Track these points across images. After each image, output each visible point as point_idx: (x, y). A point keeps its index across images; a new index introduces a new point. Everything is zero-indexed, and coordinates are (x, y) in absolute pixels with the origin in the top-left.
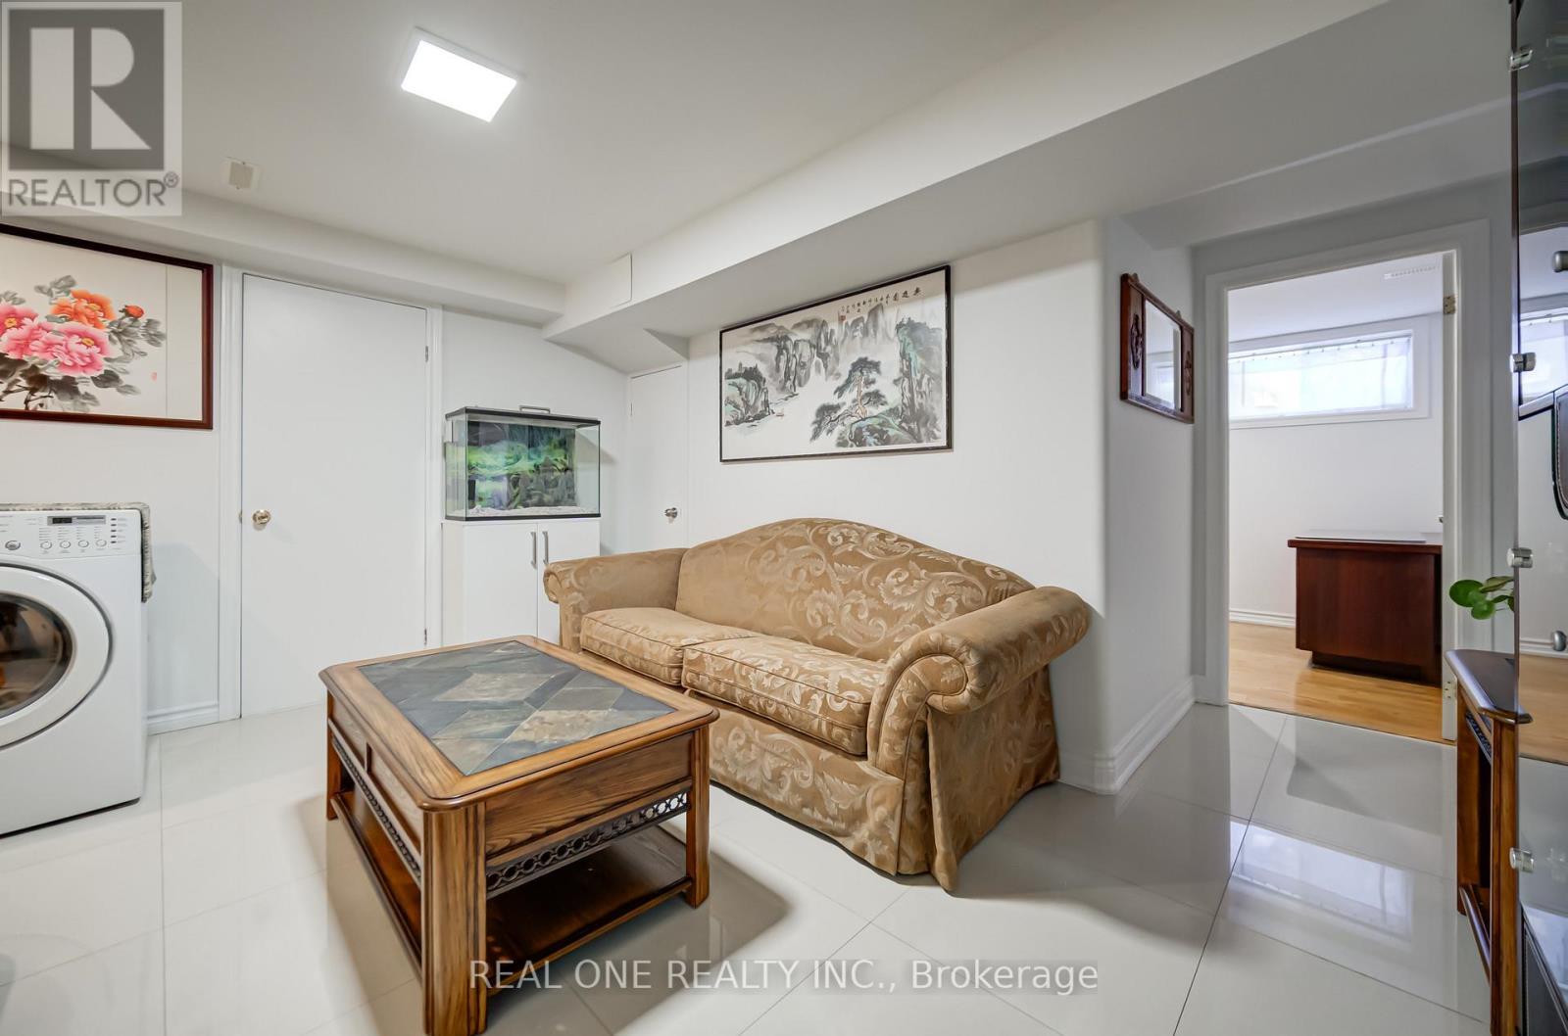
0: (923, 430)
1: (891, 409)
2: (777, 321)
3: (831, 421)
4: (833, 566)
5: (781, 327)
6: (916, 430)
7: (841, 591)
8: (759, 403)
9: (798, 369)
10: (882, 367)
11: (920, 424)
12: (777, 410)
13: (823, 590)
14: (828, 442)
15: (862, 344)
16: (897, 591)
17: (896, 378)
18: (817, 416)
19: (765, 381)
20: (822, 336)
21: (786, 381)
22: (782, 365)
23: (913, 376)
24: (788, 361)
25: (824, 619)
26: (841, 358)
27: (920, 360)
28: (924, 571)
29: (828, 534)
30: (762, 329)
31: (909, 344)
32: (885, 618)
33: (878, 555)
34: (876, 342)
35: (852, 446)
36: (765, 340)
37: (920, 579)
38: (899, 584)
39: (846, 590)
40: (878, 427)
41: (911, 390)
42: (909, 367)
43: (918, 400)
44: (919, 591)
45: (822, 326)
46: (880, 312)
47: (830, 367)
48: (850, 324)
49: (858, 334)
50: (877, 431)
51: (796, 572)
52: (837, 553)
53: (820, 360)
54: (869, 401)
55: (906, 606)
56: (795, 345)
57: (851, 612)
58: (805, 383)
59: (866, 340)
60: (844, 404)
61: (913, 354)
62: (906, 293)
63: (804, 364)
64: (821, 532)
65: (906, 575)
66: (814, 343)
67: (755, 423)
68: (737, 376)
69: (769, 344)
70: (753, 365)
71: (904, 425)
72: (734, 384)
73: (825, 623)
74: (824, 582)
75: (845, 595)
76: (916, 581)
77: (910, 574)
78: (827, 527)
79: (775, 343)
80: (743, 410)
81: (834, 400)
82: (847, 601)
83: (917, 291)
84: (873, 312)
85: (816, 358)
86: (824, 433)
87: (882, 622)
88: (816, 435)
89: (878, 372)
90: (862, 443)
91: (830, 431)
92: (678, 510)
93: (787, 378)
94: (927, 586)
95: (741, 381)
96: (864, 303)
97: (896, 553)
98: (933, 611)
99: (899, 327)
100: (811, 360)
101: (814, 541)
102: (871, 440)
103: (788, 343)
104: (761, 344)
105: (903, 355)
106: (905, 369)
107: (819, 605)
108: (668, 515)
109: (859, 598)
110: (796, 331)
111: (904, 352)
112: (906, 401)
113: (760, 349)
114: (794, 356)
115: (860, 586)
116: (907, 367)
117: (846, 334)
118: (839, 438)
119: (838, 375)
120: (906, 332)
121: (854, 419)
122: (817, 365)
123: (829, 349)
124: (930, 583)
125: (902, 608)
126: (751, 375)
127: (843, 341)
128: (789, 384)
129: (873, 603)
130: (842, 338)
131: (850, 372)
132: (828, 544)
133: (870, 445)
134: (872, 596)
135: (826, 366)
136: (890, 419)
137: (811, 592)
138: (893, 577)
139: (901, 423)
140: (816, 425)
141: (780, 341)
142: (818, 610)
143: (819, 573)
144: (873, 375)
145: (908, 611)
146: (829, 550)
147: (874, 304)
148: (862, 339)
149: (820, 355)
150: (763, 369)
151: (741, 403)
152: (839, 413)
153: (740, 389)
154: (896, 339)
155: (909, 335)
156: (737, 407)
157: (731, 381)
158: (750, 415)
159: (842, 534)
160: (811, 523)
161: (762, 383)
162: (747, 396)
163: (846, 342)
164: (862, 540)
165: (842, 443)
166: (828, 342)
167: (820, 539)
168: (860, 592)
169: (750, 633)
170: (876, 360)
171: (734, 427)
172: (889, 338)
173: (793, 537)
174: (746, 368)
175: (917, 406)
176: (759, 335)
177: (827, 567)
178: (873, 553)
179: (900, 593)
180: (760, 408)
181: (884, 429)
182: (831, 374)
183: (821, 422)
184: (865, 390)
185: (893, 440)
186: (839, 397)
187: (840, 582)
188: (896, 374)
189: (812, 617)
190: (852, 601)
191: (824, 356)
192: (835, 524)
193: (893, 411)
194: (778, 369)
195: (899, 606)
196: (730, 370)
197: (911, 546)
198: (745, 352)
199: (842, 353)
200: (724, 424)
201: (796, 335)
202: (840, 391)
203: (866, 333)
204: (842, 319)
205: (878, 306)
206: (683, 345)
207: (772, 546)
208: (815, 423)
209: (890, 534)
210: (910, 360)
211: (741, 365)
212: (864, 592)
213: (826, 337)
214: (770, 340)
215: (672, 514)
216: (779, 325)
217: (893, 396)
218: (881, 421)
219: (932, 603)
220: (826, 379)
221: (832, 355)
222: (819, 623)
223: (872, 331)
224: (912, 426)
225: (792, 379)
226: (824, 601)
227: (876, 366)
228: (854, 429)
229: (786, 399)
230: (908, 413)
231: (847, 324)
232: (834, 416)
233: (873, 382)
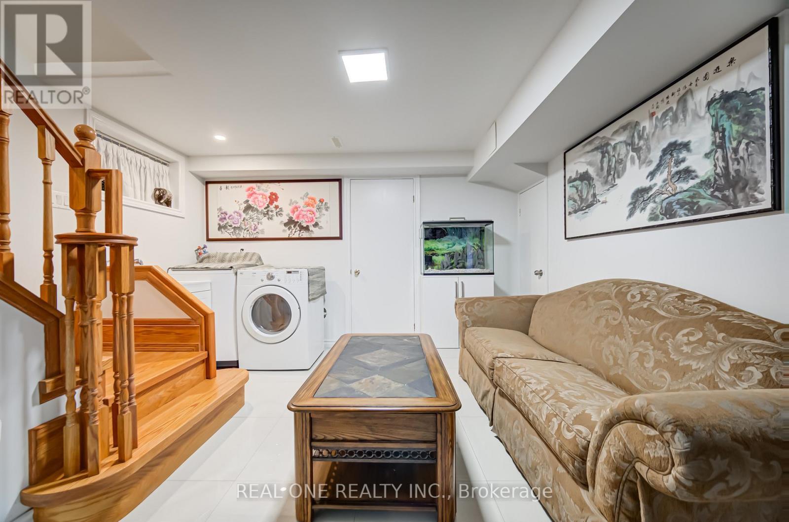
0: (740, 196)
1: (702, 181)
2: (600, 134)
3: (644, 201)
4: (627, 319)
5: (604, 137)
6: (732, 197)
7: (631, 339)
8: (590, 196)
9: (617, 165)
10: (692, 146)
11: (737, 190)
12: (602, 199)
13: (617, 336)
14: (641, 218)
15: (671, 131)
16: (685, 349)
17: (708, 151)
18: (633, 198)
19: (593, 179)
20: (636, 134)
21: (608, 176)
22: (605, 165)
23: (728, 144)
24: (609, 161)
25: (615, 359)
26: (652, 147)
27: (735, 127)
28: (723, 334)
29: (629, 292)
30: (590, 143)
31: (722, 116)
32: (669, 370)
33: (673, 314)
34: (685, 126)
35: (662, 219)
36: (593, 150)
37: (715, 342)
38: (689, 343)
39: (636, 339)
40: (689, 200)
41: (725, 159)
42: (723, 138)
43: (733, 167)
44: (713, 353)
45: (636, 125)
46: (689, 98)
47: (643, 157)
48: (659, 117)
49: (669, 122)
50: (686, 203)
51: (598, 318)
52: (633, 307)
53: (634, 154)
54: (679, 178)
55: (694, 365)
56: (614, 148)
57: (638, 358)
58: (623, 174)
59: (676, 126)
60: (655, 185)
61: (726, 125)
62: (718, 68)
63: (622, 160)
64: (623, 290)
65: (700, 335)
66: (629, 141)
67: (587, 210)
68: (575, 180)
69: (595, 152)
70: (585, 170)
71: (716, 193)
72: (573, 186)
73: (616, 363)
74: (618, 330)
75: (634, 344)
76: (710, 343)
77: (704, 335)
78: (629, 287)
79: (600, 150)
80: (579, 203)
81: (646, 184)
82: (635, 349)
83: (732, 61)
84: (683, 100)
85: (631, 153)
86: (638, 211)
87: (666, 374)
88: (631, 214)
89: (689, 150)
90: (672, 216)
91: (643, 209)
92: (543, 272)
93: (609, 174)
94: (723, 350)
95: (578, 183)
96: (673, 95)
97: (692, 314)
98: (727, 376)
99: (709, 104)
100: (626, 156)
101: (616, 297)
102: (681, 212)
103: (609, 148)
104: (590, 154)
105: (715, 128)
106: (718, 140)
107: (613, 348)
108: (536, 274)
109: (648, 349)
110: (614, 137)
111: (717, 125)
112: (719, 171)
113: (589, 158)
114: (614, 156)
115: (648, 338)
116: (720, 138)
117: (656, 126)
118: (651, 214)
119: (651, 162)
120: (718, 106)
121: (665, 196)
122: (632, 159)
123: (642, 143)
124: (726, 348)
125: (689, 366)
126: (585, 177)
127: (654, 133)
128: (610, 178)
129: (660, 355)
130: (653, 130)
131: (661, 157)
132: (627, 300)
133: (680, 217)
134: (659, 349)
135: (639, 158)
136: (701, 191)
137: (607, 336)
138: (684, 335)
139: (713, 192)
140: (632, 206)
141: (603, 149)
142: (611, 351)
143: (616, 322)
144: (683, 154)
145: (696, 370)
146: (627, 305)
147: (682, 92)
148: (671, 126)
149: (634, 150)
150: (592, 172)
151: (577, 198)
152: (651, 193)
153: (577, 189)
154: (708, 115)
155: (722, 108)
156: (575, 201)
157: (571, 184)
158: (585, 205)
159: (641, 293)
160: (617, 283)
161: (591, 181)
162: (581, 193)
163: (657, 133)
164: (659, 299)
165: (654, 217)
166: (640, 138)
167: (621, 295)
168: (648, 343)
169: (563, 359)
170: (686, 140)
171: (574, 215)
172: (700, 117)
173: (601, 292)
174: (581, 173)
175: (733, 173)
176: (589, 148)
177: (622, 318)
178: (667, 311)
179: (690, 352)
180: (590, 200)
181: (695, 201)
182: (644, 163)
183: (635, 203)
184: (674, 170)
185: (704, 210)
186: (651, 180)
187: (632, 333)
188: (707, 147)
189: (606, 355)
190: (641, 350)
191: (637, 150)
192: (638, 284)
193: (705, 183)
194: (602, 169)
195: (686, 363)
196: (570, 177)
197: (713, 308)
198: (579, 164)
199: (653, 143)
200: (567, 213)
201: (614, 140)
202: (652, 174)
203: (675, 119)
204: (653, 114)
205: (687, 91)
206: (543, 168)
207: (585, 299)
208: (630, 204)
209: (693, 295)
210: (724, 130)
211: (577, 172)
212: (652, 345)
213: (638, 134)
214: (596, 149)
215: (540, 273)
216: (601, 136)
217: (704, 168)
218: (691, 193)
219: (726, 367)
220: (640, 168)
221: (644, 147)
222: (611, 362)
223: (681, 116)
224: (727, 193)
225: (612, 174)
226: (617, 345)
227: (686, 146)
228: (664, 204)
229: (608, 190)
230: (722, 181)
231: (657, 117)
232: (646, 196)
233: (683, 160)
